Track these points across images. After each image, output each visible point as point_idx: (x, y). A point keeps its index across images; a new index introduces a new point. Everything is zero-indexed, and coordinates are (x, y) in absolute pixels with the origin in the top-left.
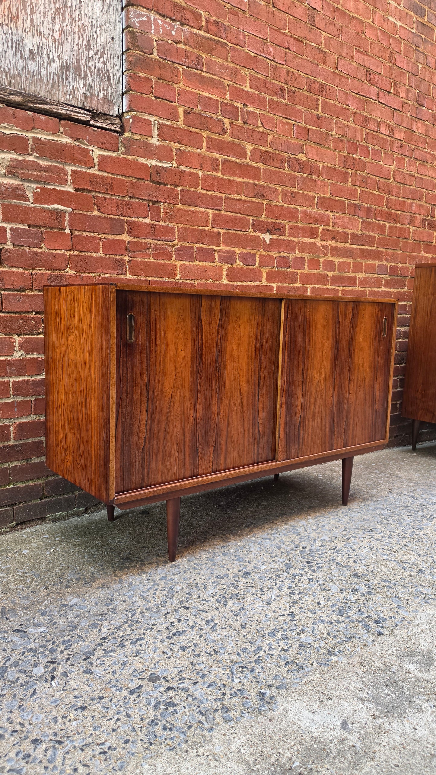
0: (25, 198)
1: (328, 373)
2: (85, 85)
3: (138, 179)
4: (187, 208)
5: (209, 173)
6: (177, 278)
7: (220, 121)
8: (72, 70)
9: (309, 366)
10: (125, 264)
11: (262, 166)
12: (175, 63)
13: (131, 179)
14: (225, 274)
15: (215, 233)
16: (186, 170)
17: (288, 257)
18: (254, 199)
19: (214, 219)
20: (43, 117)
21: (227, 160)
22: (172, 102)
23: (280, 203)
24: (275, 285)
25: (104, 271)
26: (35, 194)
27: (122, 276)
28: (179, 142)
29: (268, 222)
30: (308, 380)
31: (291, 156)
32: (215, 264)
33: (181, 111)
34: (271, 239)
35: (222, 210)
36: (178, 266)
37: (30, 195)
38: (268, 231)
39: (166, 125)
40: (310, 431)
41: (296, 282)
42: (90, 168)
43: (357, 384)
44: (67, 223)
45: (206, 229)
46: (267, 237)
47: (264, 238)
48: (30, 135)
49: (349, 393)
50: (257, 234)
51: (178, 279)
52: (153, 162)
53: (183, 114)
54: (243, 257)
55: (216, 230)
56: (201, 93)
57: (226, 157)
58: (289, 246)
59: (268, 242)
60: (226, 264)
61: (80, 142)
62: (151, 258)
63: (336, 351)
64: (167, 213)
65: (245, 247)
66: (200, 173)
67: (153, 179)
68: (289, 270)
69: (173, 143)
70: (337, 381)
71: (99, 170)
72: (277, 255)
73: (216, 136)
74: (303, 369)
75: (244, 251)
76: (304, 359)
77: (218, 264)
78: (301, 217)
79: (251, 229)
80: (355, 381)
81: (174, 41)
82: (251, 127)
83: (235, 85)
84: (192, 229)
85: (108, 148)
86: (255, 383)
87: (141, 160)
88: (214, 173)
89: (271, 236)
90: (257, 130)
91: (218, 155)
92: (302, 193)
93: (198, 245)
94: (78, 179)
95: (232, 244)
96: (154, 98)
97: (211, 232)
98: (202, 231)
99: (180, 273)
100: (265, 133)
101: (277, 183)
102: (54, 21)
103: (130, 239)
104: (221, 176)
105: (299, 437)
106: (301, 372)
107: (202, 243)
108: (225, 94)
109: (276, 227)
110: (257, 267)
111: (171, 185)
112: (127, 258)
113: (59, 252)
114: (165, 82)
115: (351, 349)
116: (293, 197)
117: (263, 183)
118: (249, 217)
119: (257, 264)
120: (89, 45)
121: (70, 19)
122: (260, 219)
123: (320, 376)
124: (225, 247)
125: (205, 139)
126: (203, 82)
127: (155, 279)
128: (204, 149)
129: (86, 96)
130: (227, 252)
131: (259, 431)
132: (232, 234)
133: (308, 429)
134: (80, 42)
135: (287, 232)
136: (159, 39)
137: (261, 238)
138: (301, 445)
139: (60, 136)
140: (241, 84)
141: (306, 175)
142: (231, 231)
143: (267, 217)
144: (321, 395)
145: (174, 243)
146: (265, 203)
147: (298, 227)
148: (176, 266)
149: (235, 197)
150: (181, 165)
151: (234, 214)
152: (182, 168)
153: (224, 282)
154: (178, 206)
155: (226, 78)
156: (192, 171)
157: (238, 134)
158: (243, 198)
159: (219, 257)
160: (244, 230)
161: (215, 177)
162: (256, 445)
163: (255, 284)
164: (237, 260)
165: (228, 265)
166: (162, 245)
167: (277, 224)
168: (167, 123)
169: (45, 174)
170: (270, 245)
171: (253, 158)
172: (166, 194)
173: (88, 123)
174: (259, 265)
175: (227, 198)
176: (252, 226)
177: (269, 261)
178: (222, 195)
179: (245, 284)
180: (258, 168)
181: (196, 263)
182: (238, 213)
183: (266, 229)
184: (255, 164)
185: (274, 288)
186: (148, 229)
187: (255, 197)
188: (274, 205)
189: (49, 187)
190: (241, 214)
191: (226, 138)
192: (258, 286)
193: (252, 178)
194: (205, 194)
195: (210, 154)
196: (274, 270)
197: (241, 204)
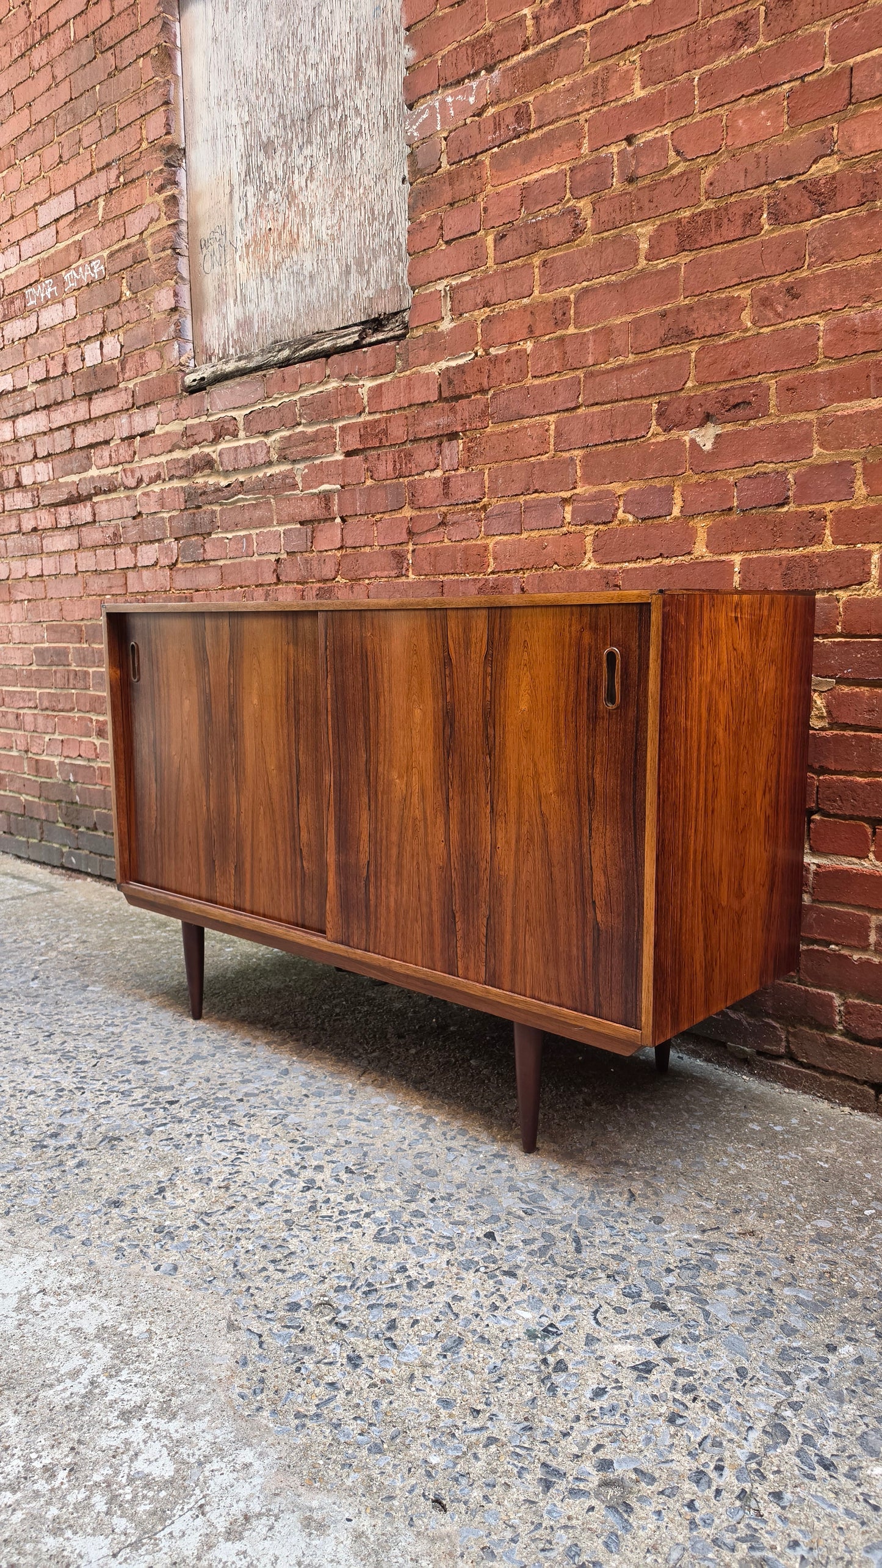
0: (294, 486)
1: (429, 783)
2: (368, 282)
3: (423, 404)
4: (505, 427)
5: (547, 337)
6: (490, 570)
7: (572, 210)
8: (354, 267)
9: (381, 757)
10: (406, 559)
11: (684, 258)
12: (477, 155)
13: (413, 408)
14: (589, 548)
15: (564, 461)
16: (500, 352)
17: (784, 474)
18: (660, 352)
19: (559, 434)
20: (308, 365)
21: (586, 290)
22: (474, 233)
23: (747, 330)
24: (737, 559)
25: (378, 573)
26: (304, 477)
27: (404, 579)
28: (487, 304)
29: (705, 394)
30: (380, 789)
31: (783, 185)
32: (565, 529)
33: (490, 240)
34: (718, 436)
35: (578, 407)
36: (491, 546)
37: (298, 479)
38: (708, 418)
39: (464, 284)
40: (392, 904)
41: (817, 539)
42: (360, 414)
43: (519, 829)
44: (336, 508)
45: (544, 458)
46: (706, 437)
47: (693, 441)
48: (296, 397)
49: (494, 847)
50: (675, 434)
51: (493, 573)
52: (443, 365)
53: (492, 246)
54: (633, 502)
55: (566, 455)
56: (526, 179)
57: (585, 284)
58: (781, 440)
59: (708, 446)
60: (591, 527)
61: (349, 380)
62: (446, 540)
63: (448, 731)
64: (469, 449)
65: (639, 476)
66: (529, 346)
67: (445, 395)
68: (786, 509)
69: (476, 313)
70: (455, 805)
71: (370, 413)
72: (741, 476)
73: (560, 250)
74: (368, 762)
75: (637, 485)
76: (367, 738)
77: (573, 529)
78: (827, 345)
79: (654, 428)
80: (512, 818)
81: (474, 116)
82: (647, 181)
83: (605, 109)
84: (517, 466)
85: (383, 372)
86: (291, 771)
87: (425, 370)
88: (558, 333)
89: (719, 430)
90: (666, 177)
91: (568, 289)
92: (833, 273)
93: (528, 497)
94: (346, 438)
95: (605, 477)
96: (443, 247)
97: (553, 462)
98: (533, 465)
99: (495, 559)
100: (691, 171)
101: (736, 281)
102: (333, 212)
103: (414, 513)
104: (576, 331)
105: (367, 907)
106: (362, 766)
107: (536, 491)
108: (579, 147)
109: (733, 401)
110: (676, 518)
111: (475, 393)
112: (411, 547)
113: (330, 553)
114: (460, 203)
115: (491, 731)
116: (795, 296)
117: (686, 302)
118: (649, 401)
119: (676, 512)
120: (373, 214)
121: (350, 193)
122: (682, 394)
123: (408, 785)
124: (587, 487)
125: (536, 270)
126: (529, 153)
127: (452, 577)
128: (536, 292)
129: (370, 299)
130: (595, 498)
131: (303, 867)
132: (604, 453)
133: (387, 897)
134: (362, 219)
135: (772, 403)
136: (450, 132)
137: (684, 444)
138: (373, 927)
139: (327, 382)
140: (620, 95)
141: (845, 213)
142: (600, 448)
143: (702, 383)
144: (415, 831)
145: (482, 504)
146: (694, 348)
147: (813, 380)
148: (486, 547)
149: (610, 366)
150: (491, 347)
151: (608, 406)
152: (493, 351)
153: (589, 568)
154: (488, 430)
155: (580, 109)
156: (515, 348)
157: (613, 215)
158: (631, 359)
159: (575, 511)
160: (633, 437)
161: (562, 340)
162: (299, 892)
163: (673, 561)
164: (620, 511)
165: (597, 528)
166: (462, 512)
167: (736, 392)
168: (466, 279)
169: (312, 445)
170: (713, 453)
171: (656, 251)
172: (466, 415)
173: (357, 346)
174: (681, 511)
175: (590, 375)
176: (657, 419)
177: (714, 496)
178: (578, 373)
179: (645, 564)
180: (672, 268)
181: (524, 535)
182: (617, 401)
183: (701, 416)
184: (661, 264)
185: (733, 566)
186: (439, 489)
187: (663, 344)
188: (724, 344)
189: (317, 462)
190: (625, 400)
191: (584, 242)
192: (680, 566)
193: (655, 302)
194: (539, 385)
195: (549, 296)
196: (734, 517)
197: (625, 375)
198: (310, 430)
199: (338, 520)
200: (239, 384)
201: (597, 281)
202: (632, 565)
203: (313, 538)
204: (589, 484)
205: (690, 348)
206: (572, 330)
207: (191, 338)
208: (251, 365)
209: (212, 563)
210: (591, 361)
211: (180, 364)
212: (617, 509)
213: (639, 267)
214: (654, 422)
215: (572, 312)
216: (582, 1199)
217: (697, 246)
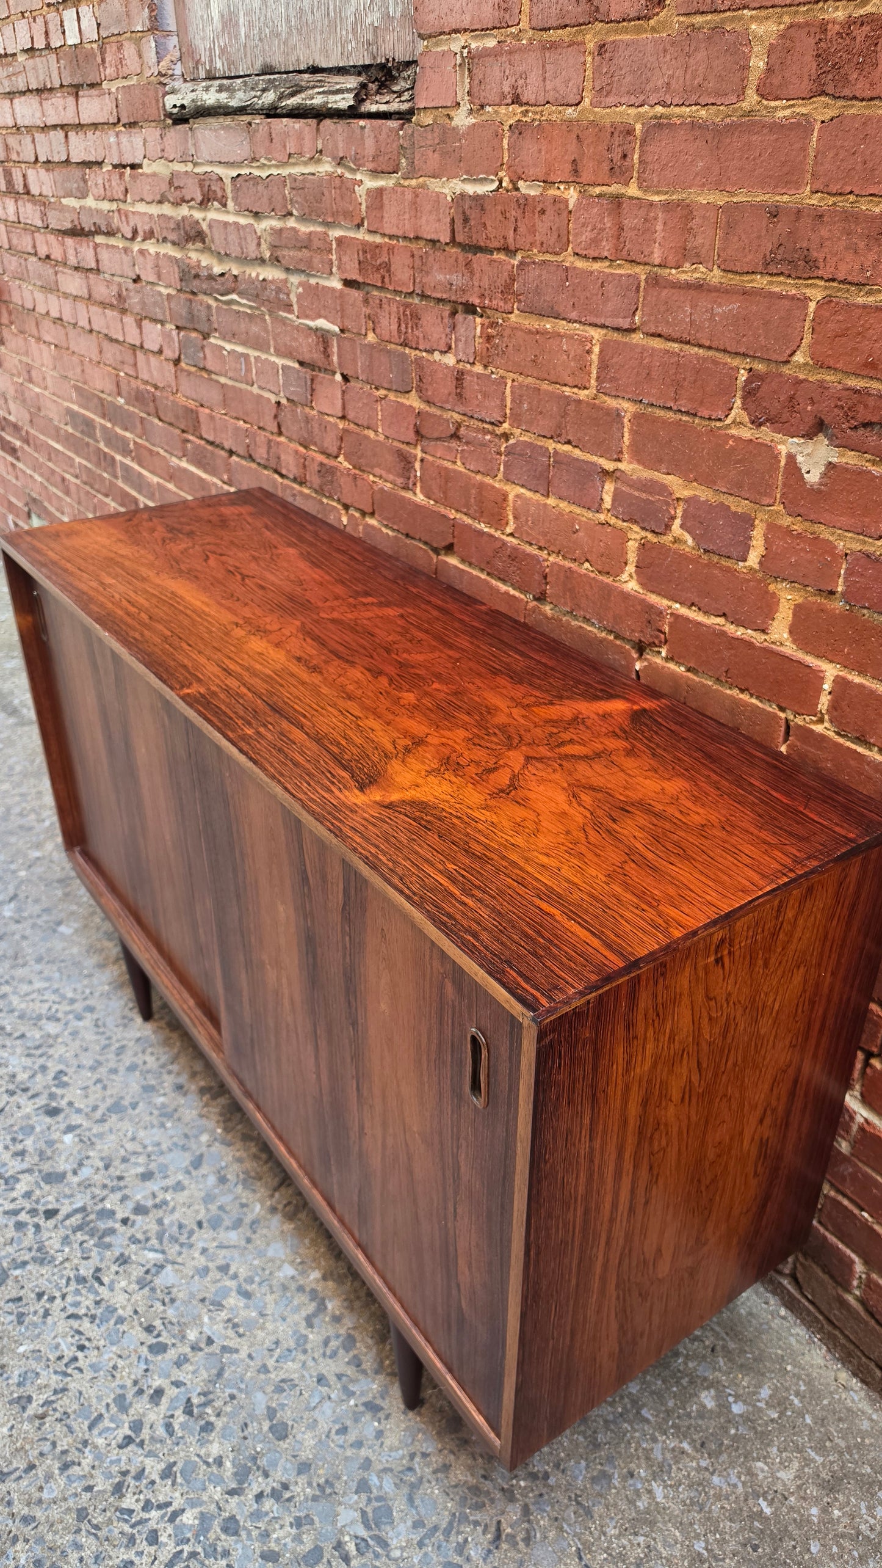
0: (289, 307)
1: (298, 999)
3: (433, 242)
4: (534, 323)
5: (598, 190)
6: (509, 530)
9: (252, 927)
10: (413, 467)
11: (821, 110)
13: (422, 243)
14: (632, 557)
15: (608, 412)
16: (533, 193)
18: (760, 282)
19: (604, 365)
20: (297, 124)
21: (660, 123)
24: (830, 671)
25: (384, 473)
26: (299, 297)
27: (409, 495)
28: (516, 100)
29: (822, 385)
30: (254, 961)
32: (602, 517)
34: (830, 466)
35: (631, 330)
36: (511, 497)
37: (293, 299)
38: (817, 428)
39: (487, 52)
42: (358, 227)
43: (385, 1135)
44: (335, 359)
45: (583, 394)
46: (812, 459)
47: (791, 458)
48: (285, 172)
49: (362, 1128)
50: (766, 434)
51: (512, 535)
52: (457, 186)
54: (696, 518)
55: (611, 403)
57: (659, 109)
59: (813, 477)
60: (636, 528)
61: (345, 167)
62: (459, 463)
63: (311, 960)
64: (488, 339)
65: (707, 481)
66: (572, 195)
67: (460, 238)
69: (503, 110)
70: (323, 1047)
71: (370, 232)
72: (857, 547)
73: (626, 31)
74: (241, 921)
75: (704, 494)
76: (238, 894)
77: (613, 521)
79: (738, 412)
80: (378, 1118)
84: (547, 392)
85: (385, 169)
87: (435, 185)
88: (615, 189)
89: (834, 455)
91: (632, 111)
93: (559, 446)
94: (344, 259)
95: (660, 461)
97: (594, 406)
98: (568, 400)
99: (515, 518)
103: (423, 406)
104: (639, 194)
106: (237, 921)
107: (569, 442)
109: (863, 415)
110: (752, 570)
111: (499, 250)
112: (419, 453)
113: (330, 419)
115: (353, 1001)
117: (814, 200)
118: (736, 362)
119: (753, 559)
122: (786, 370)
123: (279, 982)
124: (635, 466)
125: (589, 60)
127: (464, 518)
128: (587, 101)
129: (375, 29)
130: (645, 487)
132: (664, 422)
133: (270, 1077)
137: (776, 457)
139: (319, 161)
142: (658, 412)
143: (820, 364)
144: (289, 1036)
145: (501, 430)
146: (816, 294)
148: (505, 497)
149: (685, 277)
150: (520, 178)
151: (676, 346)
152: (523, 187)
153: (629, 588)
154: (512, 317)
156: (552, 192)
158: (716, 276)
159: (617, 496)
160: (706, 414)
161: (619, 203)
163: (740, 632)
164: (678, 522)
165: (643, 534)
166: (478, 430)
167: (871, 402)
168: (491, 43)
169: (305, 253)
170: (820, 492)
171: (776, 81)
172: (485, 283)
173: (353, 113)
174: (760, 563)
175: (655, 281)
176: (744, 398)
177: (810, 562)
178: (638, 269)
179: (700, 617)
180: (799, 124)
181: (551, 501)
182: (688, 343)
183: (810, 421)
184: (783, 111)
185: (822, 680)
186: (451, 384)
187: (768, 267)
188: (864, 306)
189: (313, 281)
190: (700, 346)
191: (662, 26)
192: (749, 645)
193: (763, 183)
194: (583, 271)
195: (606, 115)
196: (838, 605)
197: (704, 302)
198: (304, 229)
199: (338, 377)
200: (223, 128)
201: (677, 110)
202: (684, 611)
203: (313, 390)
204: (639, 462)
205: (808, 292)
206: (633, 190)
207: (173, 27)
208: (234, 103)
209: (213, 376)
210: (657, 258)
211: (160, 74)
212: (673, 518)
213: (745, 105)
214: (738, 402)
215: (636, 156)
216: (436, 1528)
217: (847, 92)
